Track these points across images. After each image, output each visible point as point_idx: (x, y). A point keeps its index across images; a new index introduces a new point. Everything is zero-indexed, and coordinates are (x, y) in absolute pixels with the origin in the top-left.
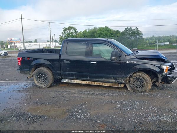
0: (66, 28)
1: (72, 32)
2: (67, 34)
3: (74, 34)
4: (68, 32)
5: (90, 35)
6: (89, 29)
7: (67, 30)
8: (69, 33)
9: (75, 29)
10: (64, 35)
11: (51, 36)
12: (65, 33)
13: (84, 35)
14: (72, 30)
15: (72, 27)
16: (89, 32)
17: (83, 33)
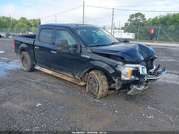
0: (133, 15)
1: (139, 19)
2: (133, 21)
3: (141, 22)
4: (135, 19)
5: (160, 23)
6: (160, 16)
7: (134, 17)
8: (135, 21)
9: (143, 16)
10: (129, 22)
11: (113, 23)
12: (131, 20)
13: (153, 23)
14: (139, 17)
15: (140, 13)
16: (160, 19)
17: (153, 20)
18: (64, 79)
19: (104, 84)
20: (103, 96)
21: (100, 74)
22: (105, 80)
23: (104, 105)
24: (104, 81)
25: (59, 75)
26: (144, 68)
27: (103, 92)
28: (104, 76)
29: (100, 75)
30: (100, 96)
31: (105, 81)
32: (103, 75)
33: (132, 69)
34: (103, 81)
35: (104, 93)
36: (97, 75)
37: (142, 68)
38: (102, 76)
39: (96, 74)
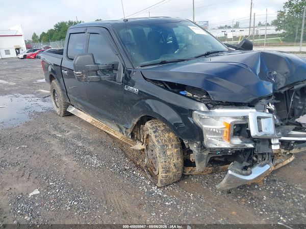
2: (297, 6)
10: (288, 9)
12: (291, 5)
18: (110, 133)
19: (169, 153)
20: (171, 181)
21: (163, 128)
22: (173, 143)
23: (167, 203)
24: (170, 147)
25: (102, 126)
26: (264, 118)
27: (168, 171)
28: (171, 135)
29: (162, 131)
30: (161, 181)
31: (172, 145)
32: (168, 131)
33: (230, 121)
34: (167, 146)
35: (170, 175)
36: (154, 132)
37: (259, 118)
38: (167, 135)
39: (152, 129)
